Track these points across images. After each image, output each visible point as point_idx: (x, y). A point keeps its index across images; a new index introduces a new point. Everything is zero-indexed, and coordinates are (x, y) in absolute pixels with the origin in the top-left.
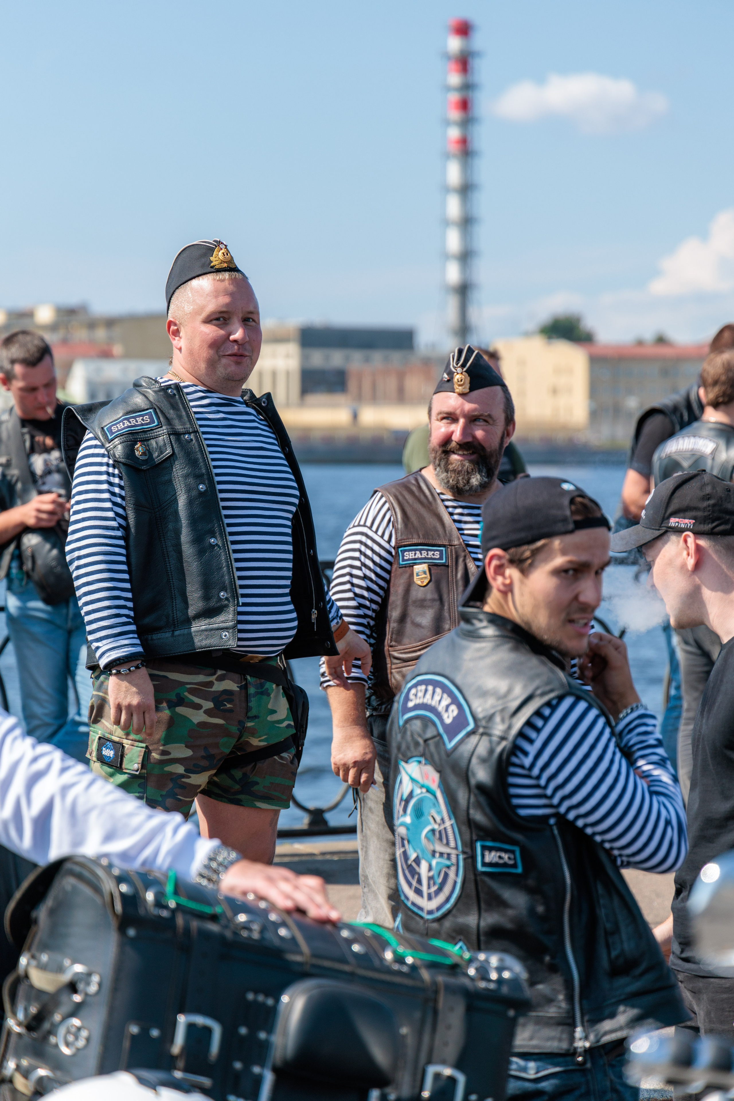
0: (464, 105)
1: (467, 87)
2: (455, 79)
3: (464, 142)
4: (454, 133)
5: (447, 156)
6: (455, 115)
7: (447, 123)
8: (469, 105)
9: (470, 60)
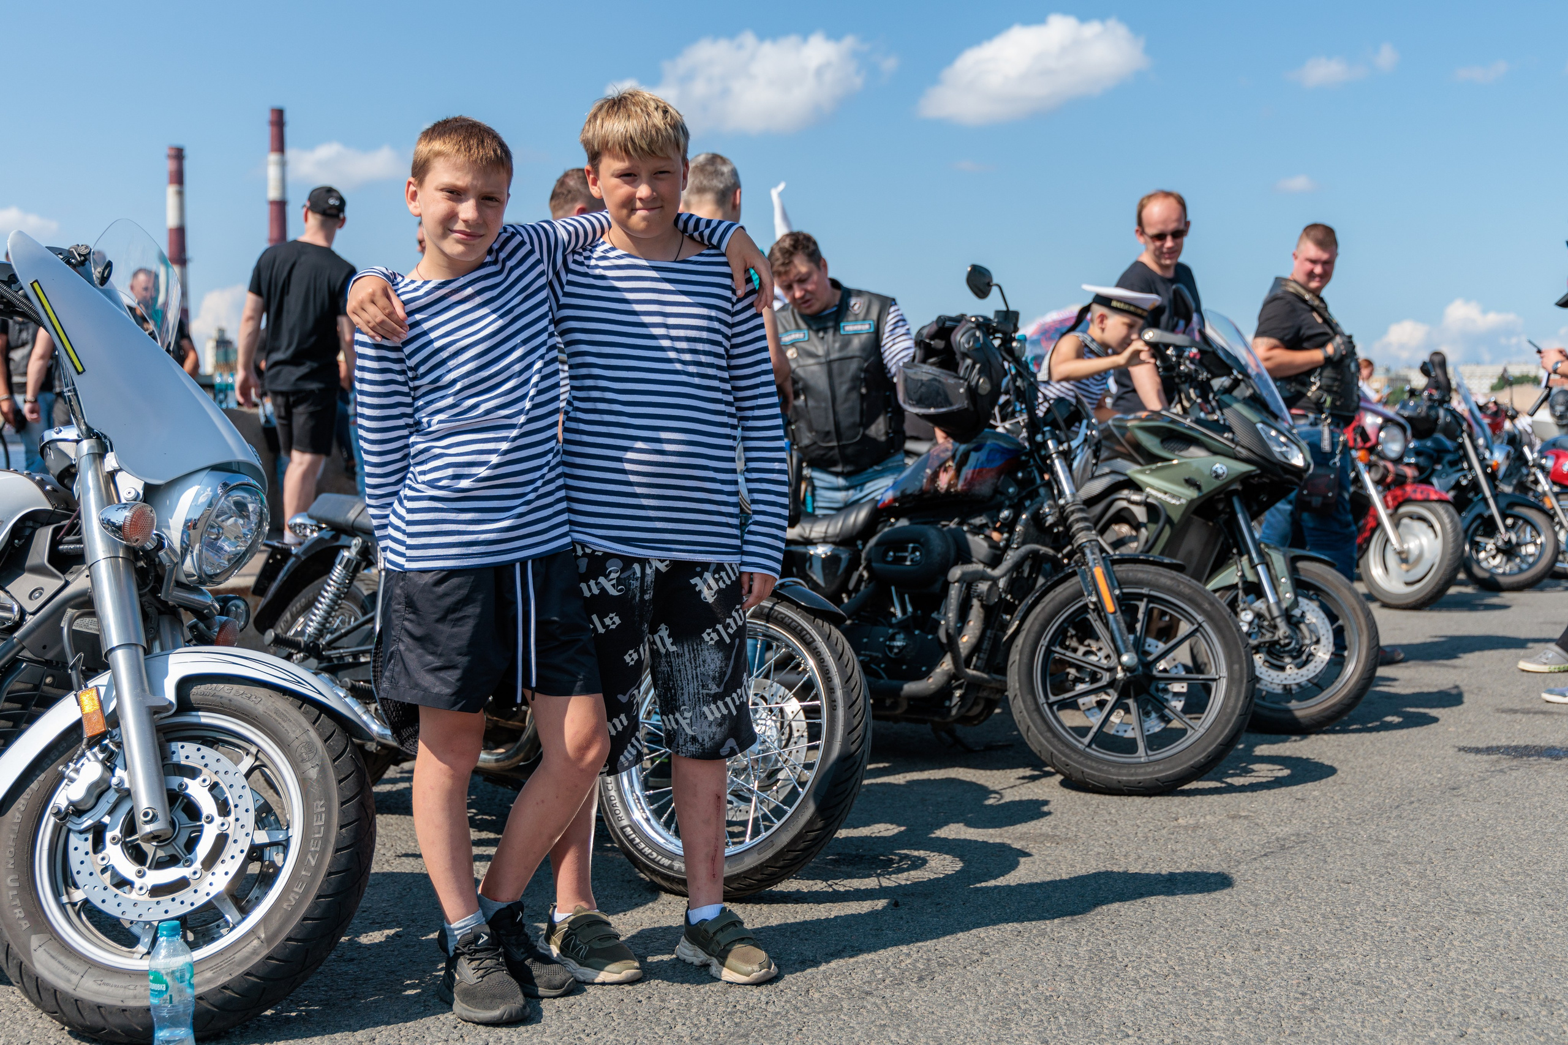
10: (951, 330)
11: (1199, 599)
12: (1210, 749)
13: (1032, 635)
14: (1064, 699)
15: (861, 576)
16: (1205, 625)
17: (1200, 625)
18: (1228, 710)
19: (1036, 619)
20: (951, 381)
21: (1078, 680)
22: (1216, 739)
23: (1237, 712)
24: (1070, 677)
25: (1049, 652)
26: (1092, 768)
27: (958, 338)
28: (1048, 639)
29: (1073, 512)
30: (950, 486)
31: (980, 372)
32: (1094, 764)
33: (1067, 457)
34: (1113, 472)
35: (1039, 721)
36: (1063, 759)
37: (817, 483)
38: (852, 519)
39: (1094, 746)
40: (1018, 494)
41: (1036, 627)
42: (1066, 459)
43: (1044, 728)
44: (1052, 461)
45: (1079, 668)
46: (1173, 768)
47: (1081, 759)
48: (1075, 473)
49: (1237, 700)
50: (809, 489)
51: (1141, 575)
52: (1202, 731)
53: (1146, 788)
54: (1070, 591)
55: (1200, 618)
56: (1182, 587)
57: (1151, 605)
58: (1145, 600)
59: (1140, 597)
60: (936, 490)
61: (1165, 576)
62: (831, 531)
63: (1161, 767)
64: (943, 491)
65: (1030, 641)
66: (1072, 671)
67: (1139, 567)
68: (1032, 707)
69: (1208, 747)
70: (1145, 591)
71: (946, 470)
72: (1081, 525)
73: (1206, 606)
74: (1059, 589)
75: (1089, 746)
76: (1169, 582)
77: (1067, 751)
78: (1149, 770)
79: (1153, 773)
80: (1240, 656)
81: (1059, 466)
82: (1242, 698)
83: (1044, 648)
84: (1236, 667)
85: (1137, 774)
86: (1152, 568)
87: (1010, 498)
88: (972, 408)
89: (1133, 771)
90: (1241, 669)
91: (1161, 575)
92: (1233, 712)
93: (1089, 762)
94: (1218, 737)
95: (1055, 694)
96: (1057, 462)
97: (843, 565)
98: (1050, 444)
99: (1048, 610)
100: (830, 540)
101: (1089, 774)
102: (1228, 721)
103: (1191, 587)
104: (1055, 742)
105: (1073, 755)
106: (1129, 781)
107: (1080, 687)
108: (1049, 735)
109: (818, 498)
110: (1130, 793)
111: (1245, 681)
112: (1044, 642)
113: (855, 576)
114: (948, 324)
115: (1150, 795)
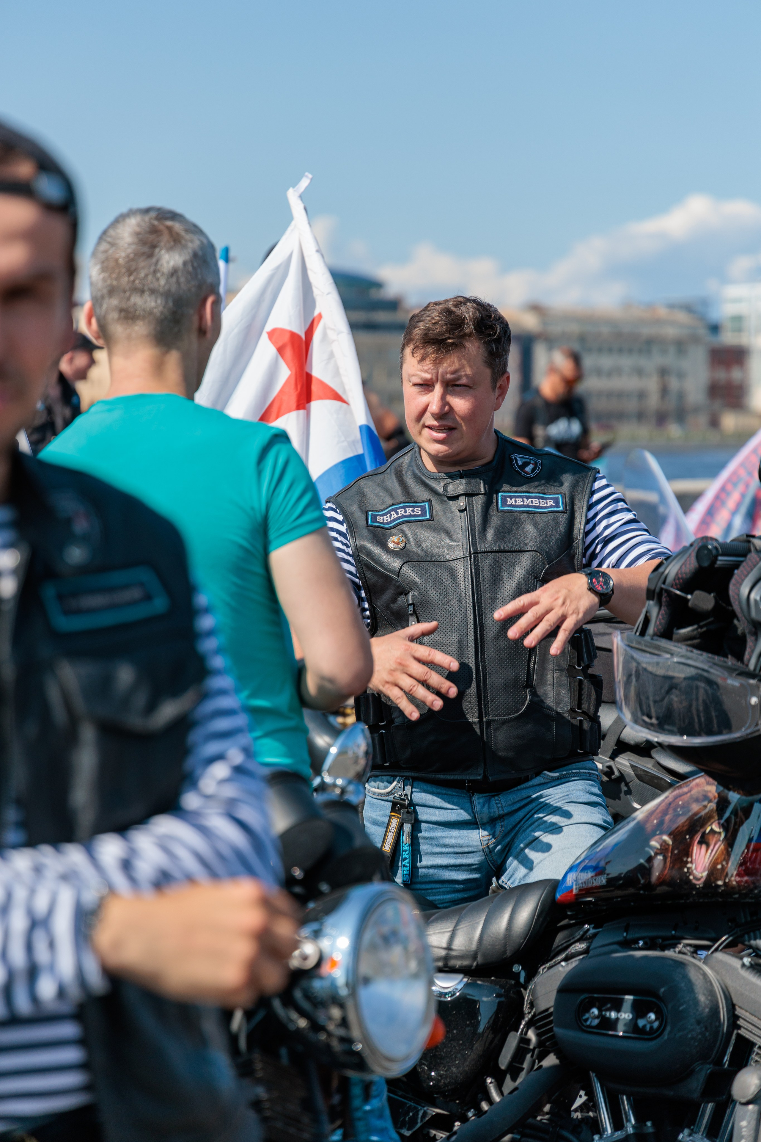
10: (728, 572)
15: (524, 1040)
20: (734, 682)
27: (745, 590)
30: (713, 873)
37: (423, 814)
38: (502, 922)
50: (407, 827)
60: (686, 881)
62: (460, 944)
64: (700, 884)
71: (704, 841)
97: (484, 1019)
100: (458, 963)
109: (424, 847)
113: (512, 1041)
114: (722, 560)
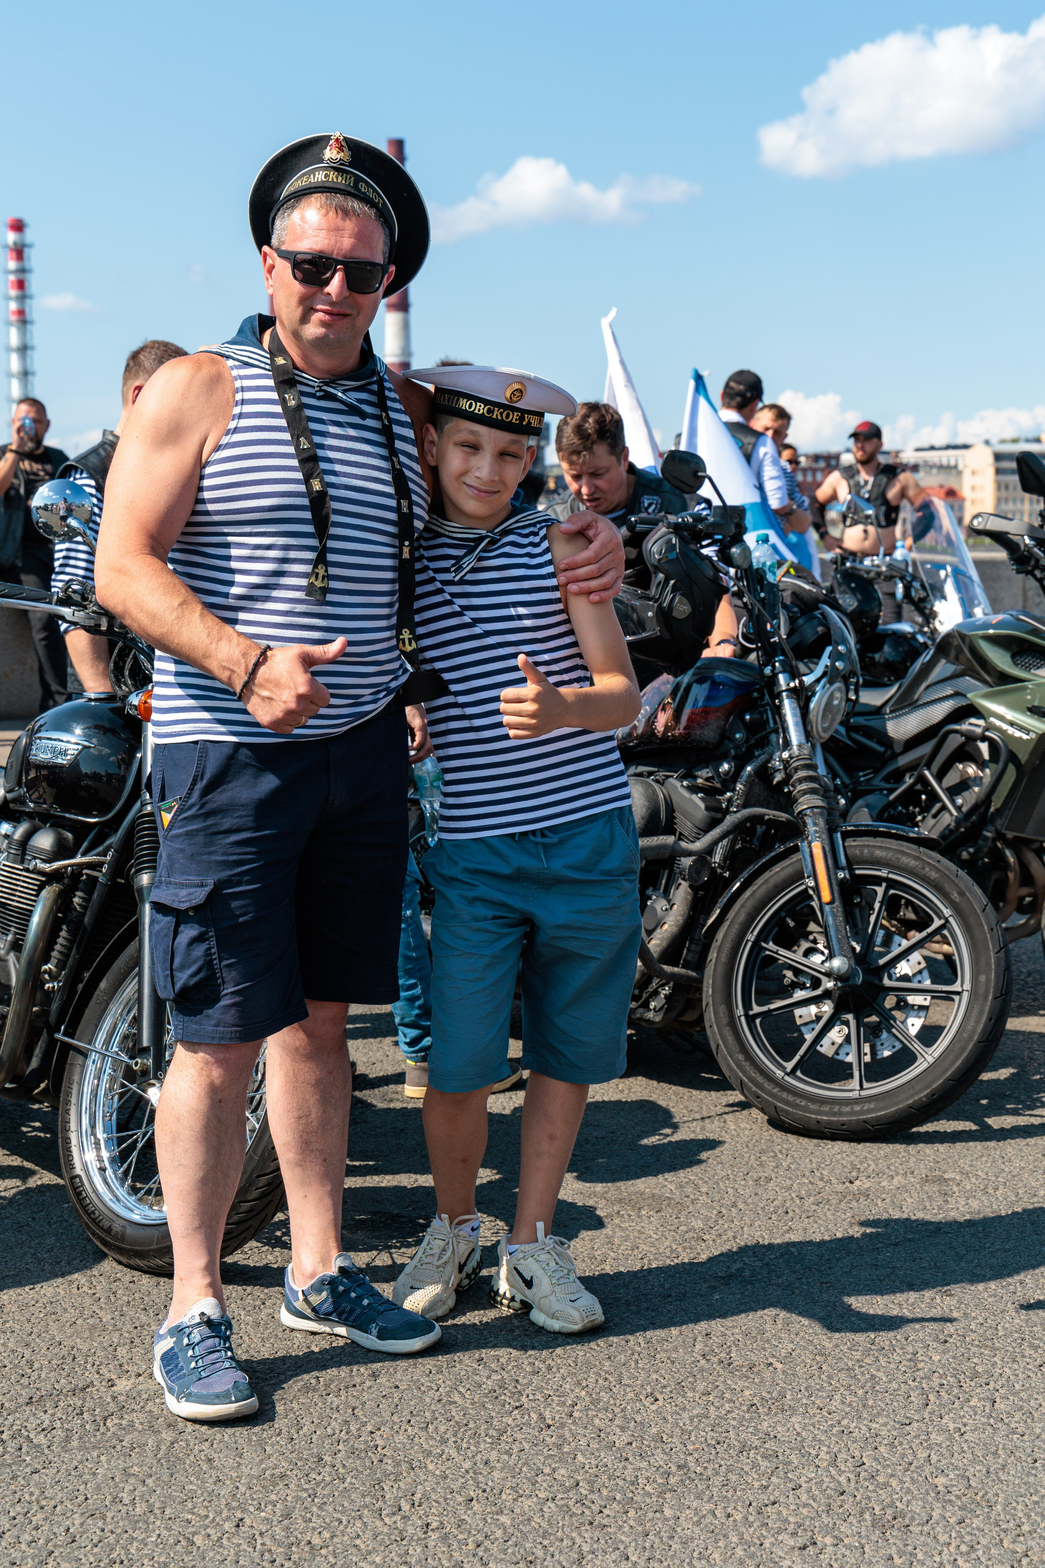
0: (21, 285)
1: (22, 271)
2: (12, 265)
3: (21, 312)
4: (13, 306)
5: (8, 324)
6: (13, 292)
7: (8, 298)
8: (26, 285)
9: (26, 251)
11: (947, 886)
12: (934, 1086)
13: (736, 927)
14: (770, 1011)
16: (951, 920)
17: (947, 921)
18: (965, 1035)
19: (742, 906)
20: (636, 602)
21: (794, 986)
22: (944, 1073)
23: (976, 1038)
24: (786, 981)
25: (757, 947)
26: (787, 1103)
28: (756, 932)
29: (796, 769)
30: (668, 728)
31: (674, 589)
32: (791, 1098)
33: (802, 696)
34: (957, 694)
35: (730, 1039)
36: (754, 1089)
39: (799, 1073)
40: (747, 740)
41: (742, 917)
42: (798, 699)
43: (735, 1047)
44: (781, 701)
45: (797, 972)
46: (886, 1108)
47: (776, 1090)
48: (812, 716)
49: (977, 1022)
51: (878, 853)
52: (931, 1060)
53: (852, 1132)
54: (790, 871)
55: (947, 912)
56: (927, 869)
57: (892, 892)
58: (884, 885)
59: (878, 881)
60: (650, 735)
61: (908, 855)
63: (872, 1106)
64: (659, 736)
65: (732, 935)
66: (789, 974)
67: (879, 841)
68: (725, 1020)
69: (933, 1082)
70: (883, 873)
72: (804, 786)
73: (955, 896)
74: (777, 868)
75: (793, 1072)
76: (913, 863)
77: (760, 1079)
78: (857, 1108)
79: (862, 1112)
80: (988, 964)
81: (789, 708)
82: (984, 1019)
83: (750, 944)
84: (983, 978)
85: (840, 1114)
86: (893, 844)
87: (737, 747)
88: (667, 636)
89: (836, 1109)
90: (988, 981)
91: (903, 853)
92: (970, 1038)
93: (785, 1095)
94: (947, 1070)
95: (759, 1004)
96: (786, 702)
98: (781, 678)
99: (758, 895)
101: (782, 1110)
102: (963, 1049)
103: (938, 870)
104: (747, 1066)
105: (768, 1086)
106: (830, 1122)
107: (800, 995)
108: (741, 1057)
110: (834, 1137)
111: (990, 997)
112: (751, 937)
115: (859, 1141)
